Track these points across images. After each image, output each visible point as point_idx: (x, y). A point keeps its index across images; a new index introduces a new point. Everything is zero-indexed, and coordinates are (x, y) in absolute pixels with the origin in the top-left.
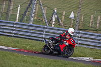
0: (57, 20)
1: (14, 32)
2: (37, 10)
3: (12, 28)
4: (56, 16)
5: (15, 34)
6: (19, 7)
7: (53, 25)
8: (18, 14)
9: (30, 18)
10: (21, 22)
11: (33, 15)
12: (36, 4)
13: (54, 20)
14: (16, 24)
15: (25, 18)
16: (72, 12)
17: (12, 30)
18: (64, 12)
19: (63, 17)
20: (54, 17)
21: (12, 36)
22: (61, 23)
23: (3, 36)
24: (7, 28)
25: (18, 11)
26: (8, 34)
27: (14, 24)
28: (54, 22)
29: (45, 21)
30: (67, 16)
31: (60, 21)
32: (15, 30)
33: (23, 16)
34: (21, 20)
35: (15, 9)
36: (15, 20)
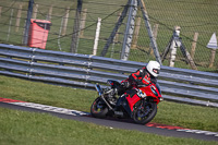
0: (182, 51)
1: (88, 77)
2: (137, 31)
3: (84, 69)
4: (179, 44)
5: (89, 82)
6: (99, 24)
7: (172, 64)
8: (97, 39)
9: (123, 48)
10: (103, 55)
11: (129, 40)
12: (137, 17)
13: (174, 51)
14: (92, 60)
15: (112, 48)
16: (214, 35)
17: (84, 73)
18: (197, 35)
19: (194, 44)
20: (174, 44)
21: (83, 87)
22: (189, 57)
23: (65, 87)
24: (74, 68)
25: (98, 33)
26: (75, 83)
27: (87, 59)
28: (173, 57)
29: (155, 53)
30: (203, 43)
31: (188, 54)
32: (90, 74)
33: (107, 43)
34: (102, 52)
35: (91, 28)
36: (91, 51)
